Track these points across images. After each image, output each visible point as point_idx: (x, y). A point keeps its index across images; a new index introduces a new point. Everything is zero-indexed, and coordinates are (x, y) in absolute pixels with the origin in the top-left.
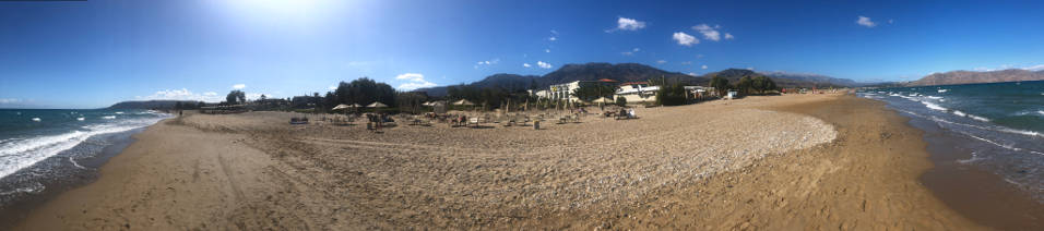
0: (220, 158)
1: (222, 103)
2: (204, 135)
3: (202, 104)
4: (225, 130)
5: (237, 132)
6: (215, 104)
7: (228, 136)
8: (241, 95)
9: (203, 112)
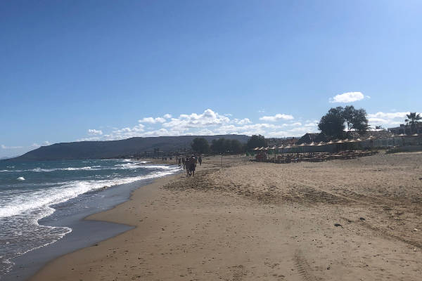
0: (298, 260)
1: (307, 138)
2: (261, 210)
3: (257, 141)
4: (313, 197)
5: (346, 202)
6: (291, 140)
7: (323, 211)
8: (357, 117)
9: (261, 158)
